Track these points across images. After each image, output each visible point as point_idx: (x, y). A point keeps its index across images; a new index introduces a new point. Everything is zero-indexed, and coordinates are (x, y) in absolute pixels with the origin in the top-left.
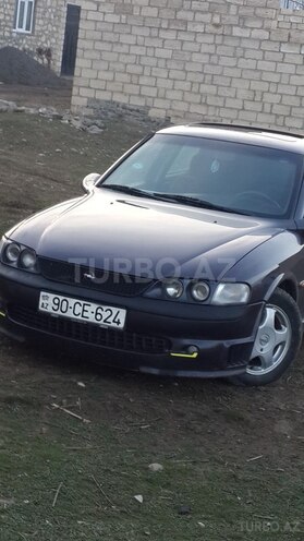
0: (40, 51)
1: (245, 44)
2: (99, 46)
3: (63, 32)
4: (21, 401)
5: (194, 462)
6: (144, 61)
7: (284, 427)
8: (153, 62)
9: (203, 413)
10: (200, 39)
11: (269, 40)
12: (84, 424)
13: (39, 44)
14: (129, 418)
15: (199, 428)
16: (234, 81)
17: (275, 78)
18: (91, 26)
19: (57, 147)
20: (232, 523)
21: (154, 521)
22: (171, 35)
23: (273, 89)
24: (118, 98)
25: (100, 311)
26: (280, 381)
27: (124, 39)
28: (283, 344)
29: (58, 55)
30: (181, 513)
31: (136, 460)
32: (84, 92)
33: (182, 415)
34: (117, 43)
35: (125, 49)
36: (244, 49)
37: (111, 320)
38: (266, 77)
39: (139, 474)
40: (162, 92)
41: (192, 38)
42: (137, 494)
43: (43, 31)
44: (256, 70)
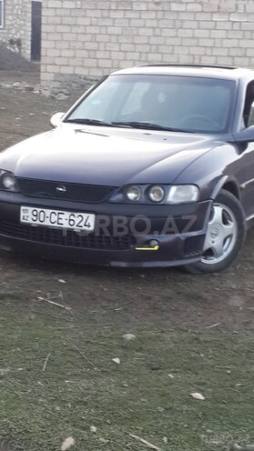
0: (12, 42)
1: (183, 16)
2: (60, 28)
3: (30, 24)
4: (12, 297)
5: (163, 332)
6: (99, 38)
7: (236, 301)
8: (106, 38)
9: (168, 295)
10: (144, 16)
11: (202, 11)
12: (67, 310)
13: (10, 36)
14: (104, 304)
15: (165, 307)
16: (176, 48)
17: (210, 43)
18: (51, 13)
19: (32, 112)
20: (197, 374)
21: (130, 376)
22: (119, 15)
23: (209, 52)
24: (79, 71)
25: (72, 218)
26: (231, 269)
27: (81, 21)
28: (230, 236)
29: (27, 44)
30: (153, 369)
31: (112, 333)
32: (50, 68)
33: (149, 298)
34: (75, 25)
35: (81, 30)
36: (182, 21)
37: (82, 224)
38: (202, 43)
39: (115, 342)
40: (116, 63)
41: (137, 15)
42: (114, 357)
43: (12, 25)
44: (193, 38)
